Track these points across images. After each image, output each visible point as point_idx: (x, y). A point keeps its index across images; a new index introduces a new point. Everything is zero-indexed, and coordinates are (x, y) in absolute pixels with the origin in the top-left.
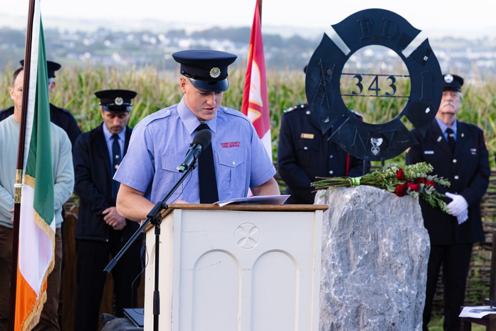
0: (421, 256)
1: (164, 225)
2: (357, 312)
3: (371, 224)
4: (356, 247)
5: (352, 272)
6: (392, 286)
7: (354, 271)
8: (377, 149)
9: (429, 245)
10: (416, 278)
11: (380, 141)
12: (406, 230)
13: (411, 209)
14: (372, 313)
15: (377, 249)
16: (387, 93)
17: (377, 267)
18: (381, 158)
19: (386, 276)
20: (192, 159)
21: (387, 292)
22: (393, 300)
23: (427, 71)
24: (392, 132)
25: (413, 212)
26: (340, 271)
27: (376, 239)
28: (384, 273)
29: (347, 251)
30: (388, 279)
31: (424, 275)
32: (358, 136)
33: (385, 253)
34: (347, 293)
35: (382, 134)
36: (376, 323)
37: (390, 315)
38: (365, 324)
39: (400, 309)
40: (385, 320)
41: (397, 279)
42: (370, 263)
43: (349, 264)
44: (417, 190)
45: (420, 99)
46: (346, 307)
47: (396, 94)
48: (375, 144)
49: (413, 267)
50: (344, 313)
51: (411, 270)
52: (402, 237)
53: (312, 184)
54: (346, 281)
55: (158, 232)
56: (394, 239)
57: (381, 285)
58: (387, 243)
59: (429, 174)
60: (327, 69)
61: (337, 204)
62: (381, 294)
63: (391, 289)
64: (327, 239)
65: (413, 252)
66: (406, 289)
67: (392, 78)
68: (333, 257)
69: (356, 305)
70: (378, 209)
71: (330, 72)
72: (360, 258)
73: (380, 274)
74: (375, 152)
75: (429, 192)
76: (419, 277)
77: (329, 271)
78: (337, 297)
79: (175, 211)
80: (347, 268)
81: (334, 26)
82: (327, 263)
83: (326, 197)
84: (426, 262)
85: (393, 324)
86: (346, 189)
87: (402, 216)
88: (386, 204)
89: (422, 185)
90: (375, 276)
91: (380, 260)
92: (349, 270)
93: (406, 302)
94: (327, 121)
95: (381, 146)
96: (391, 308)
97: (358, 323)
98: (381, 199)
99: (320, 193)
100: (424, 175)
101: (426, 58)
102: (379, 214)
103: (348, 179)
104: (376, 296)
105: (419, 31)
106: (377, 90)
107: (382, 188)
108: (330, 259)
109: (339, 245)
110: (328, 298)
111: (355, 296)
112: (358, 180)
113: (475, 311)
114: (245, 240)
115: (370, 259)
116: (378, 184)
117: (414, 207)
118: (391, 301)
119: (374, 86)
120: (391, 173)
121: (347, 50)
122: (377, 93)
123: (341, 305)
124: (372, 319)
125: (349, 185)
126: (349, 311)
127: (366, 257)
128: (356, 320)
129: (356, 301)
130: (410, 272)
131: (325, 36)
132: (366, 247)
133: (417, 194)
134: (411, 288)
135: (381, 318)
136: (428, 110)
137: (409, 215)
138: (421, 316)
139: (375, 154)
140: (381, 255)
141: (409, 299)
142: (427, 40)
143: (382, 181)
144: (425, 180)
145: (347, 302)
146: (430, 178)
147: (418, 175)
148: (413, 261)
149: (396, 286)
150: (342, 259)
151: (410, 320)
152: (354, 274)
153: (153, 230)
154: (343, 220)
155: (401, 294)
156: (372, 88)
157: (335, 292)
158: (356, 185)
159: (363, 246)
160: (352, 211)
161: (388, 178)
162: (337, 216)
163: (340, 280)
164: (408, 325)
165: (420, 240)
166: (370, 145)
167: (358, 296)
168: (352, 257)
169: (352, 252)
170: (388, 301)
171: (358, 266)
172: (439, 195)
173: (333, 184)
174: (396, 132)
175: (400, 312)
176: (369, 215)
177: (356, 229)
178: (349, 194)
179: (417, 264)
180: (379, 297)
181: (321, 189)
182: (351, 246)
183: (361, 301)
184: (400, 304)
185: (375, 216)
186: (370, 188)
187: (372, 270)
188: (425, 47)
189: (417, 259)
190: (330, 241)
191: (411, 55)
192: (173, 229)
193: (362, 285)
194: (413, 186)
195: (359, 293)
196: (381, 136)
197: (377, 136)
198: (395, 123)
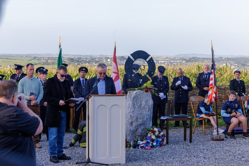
0: (151, 106)
1: (90, 100)
2: (137, 118)
3: (140, 99)
4: (137, 104)
6: (145, 112)
9: (153, 103)
11: (142, 80)
12: (148, 100)
13: (149, 95)
14: (140, 119)
15: (141, 104)
16: (143, 69)
18: (142, 84)
19: (143, 110)
20: (96, 85)
22: (145, 115)
23: (152, 64)
26: (133, 109)
27: (141, 102)
28: (143, 109)
29: (135, 105)
31: (152, 110)
32: (137, 79)
33: (143, 105)
34: (135, 114)
38: (139, 121)
41: (146, 111)
42: (140, 107)
43: (135, 108)
44: (150, 91)
45: (151, 70)
46: (135, 117)
47: (145, 69)
50: (134, 119)
52: (147, 101)
53: (127, 90)
54: (135, 111)
55: (88, 101)
56: (145, 102)
57: (142, 112)
58: (143, 103)
59: (153, 87)
61: (132, 94)
63: (144, 113)
64: (130, 102)
65: (149, 105)
66: (148, 113)
67: (144, 66)
68: (132, 106)
69: (137, 117)
70: (141, 95)
71: (130, 65)
72: (138, 106)
74: (141, 82)
75: (153, 91)
76: (151, 110)
77: (131, 109)
78: (132, 115)
79: (92, 96)
81: (131, 55)
82: (130, 108)
83: (130, 93)
84: (152, 107)
85: (145, 121)
86: (134, 91)
87: (147, 97)
88: (143, 94)
89: (151, 90)
90: (141, 110)
91: (142, 107)
92: (135, 109)
94: (130, 76)
95: (142, 81)
97: (137, 121)
98: (142, 93)
99: (129, 92)
100: (152, 87)
101: (152, 61)
102: (141, 96)
103: (135, 89)
104: (141, 115)
105: (150, 55)
107: (142, 90)
108: (131, 106)
109: (133, 104)
110: (130, 115)
112: (137, 89)
113: (164, 118)
114: (108, 103)
115: (140, 106)
116: (141, 90)
117: (149, 94)
120: (144, 87)
121: (134, 60)
122: (141, 69)
123: (133, 117)
125: (135, 90)
127: (139, 106)
129: (137, 116)
130: (149, 109)
131: (129, 57)
132: (139, 104)
133: (150, 92)
134: (149, 113)
135: (143, 120)
136: (152, 73)
138: (151, 119)
140: (142, 105)
141: (149, 115)
142: (152, 57)
143: (142, 89)
144: (152, 88)
146: (153, 88)
147: (150, 87)
148: (149, 107)
149: (146, 112)
150: (133, 107)
151: (149, 120)
153: (87, 101)
154: (133, 98)
155: (147, 114)
157: (132, 114)
158: (136, 90)
159: (138, 104)
160: (136, 96)
161: (143, 88)
162: (132, 97)
163: (133, 111)
164: (148, 121)
165: (151, 102)
166: (139, 81)
168: (136, 106)
169: (136, 105)
170: (144, 116)
171: (137, 108)
172: (155, 92)
173: (132, 90)
174: (145, 78)
175: (147, 118)
176: (139, 97)
177: (136, 100)
178: (135, 92)
179: (150, 107)
181: (129, 91)
182: (136, 104)
184: (147, 116)
185: (141, 97)
186: (139, 91)
188: (151, 59)
189: (150, 106)
190: (131, 103)
191: (148, 61)
192: (92, 100)
193: (138, 112)
194: (149, 90)
195: (137, 114)
196: (142, 79)
197: (141, 79)
198: (145, 76)
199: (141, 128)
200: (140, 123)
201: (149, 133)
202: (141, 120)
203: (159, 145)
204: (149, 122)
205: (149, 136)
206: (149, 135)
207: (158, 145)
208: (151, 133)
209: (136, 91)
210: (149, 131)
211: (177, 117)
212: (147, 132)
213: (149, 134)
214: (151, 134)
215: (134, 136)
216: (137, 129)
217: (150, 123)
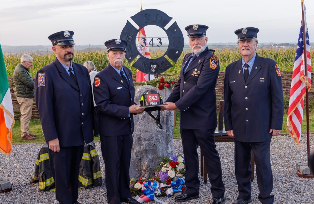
0: (166, 115)
2: (139, 139)
5: (139, 122)
7: (139, 121)
8: (154, 70)
10: (165, 124)
11: (155, 66)
14: (145, 140)
16: (158, 46)
17: (149, 119)
18: (156, 73)
21: (152, 131)
22: (154, 134)
23: (176, 35)
24: (160, 62)
25: (165, 96)
30: (153, 125)
32: (145, 64)
35: (156, 63)
36: (146, 144)
37: (152, 141)
38: (142, 144)
39: (157, 138)
40: (150, 143)
42: (146, 118)
43: (138, 118)
45: (173, 47)
46: (135, 137)
47: (162, 46)
48: (153, 67)
49: (164, 120)
51: (163, 121)
54: (136, 126)
57: (150, 128)
60: (129, 36)
62: (149, 132)
63: (153, 129)
65: (163, 114)
67: (160, 39)
69: (139, 136)
71: (130, 37)
72: (142, 116)
73: (150, 123)
74: (153, 71)
76: (167, 124)
80: (137, 120)
81: (131, 17)
85: (154, 144)
89: (171, 84)
90: (148, 123)
92: (138, 121)
93: (160, 135)
94: (130, 58)
95: (156, 68)
96: (153, 138)
97: (140, 144)
101: (175, 30)
103: (142, 82)
104: (147, 132)
106: (153, 44)
107: (154, 86)
111: (138, 132)
112: (146, 82)
117: (166, 93)
118: (153, 135)
119: (151, 43)
120: (158, 80)
121: (138, 28)
122: (153, 46)
124: (145, 142)
125: (142, 84)
126: (136, 139)
128: (139, 142)
131: (128, 22)
133: (168, 89)
135: (149, 142)
136: (177, 52)
137: (164, 98)
139: (153, 72)
141: (162, 133)
142: (176, 22)
143: (154, 83)
145: (135, 135)
148: (163, 117)
149: (156, 128)
150: (135, 116)
151: (164, 142)
152: (139, 123)
156: (150, 43)
160: (139, 96)
161: (156, 82)
167: (139, 133)
170: (152, 135)
171: (141, 119)
174: (162, 62)
175: (157, 139)
178: (139, 89)
179: (165, 119)
180: (148, 133)
183: (140, 134)
184: (157, 136)
187: (147, 121)
188: (175, 25)
191: (168, 29)
193: (142, 128)
194: (167, 85)
195: (140, 131)
196: (156, 64)
197: (154, 64)
198: (163, 57)
199: (147, 157)
200: (144, 148)
201: (165, 165)
202: (145, 143)
203: (181, 190)
204: (165, 146)
205: (163, 171)
206: (164, 169)
207: (178, 191)
208: (168, 166)
209: (141, 88)
210: (165, 161)
211: (223, 136)
212: (162, 163)
213: (165, 167)
214: (168, 168)
215: (137, 169)
216: (140, 159)
217: (168, 148)
